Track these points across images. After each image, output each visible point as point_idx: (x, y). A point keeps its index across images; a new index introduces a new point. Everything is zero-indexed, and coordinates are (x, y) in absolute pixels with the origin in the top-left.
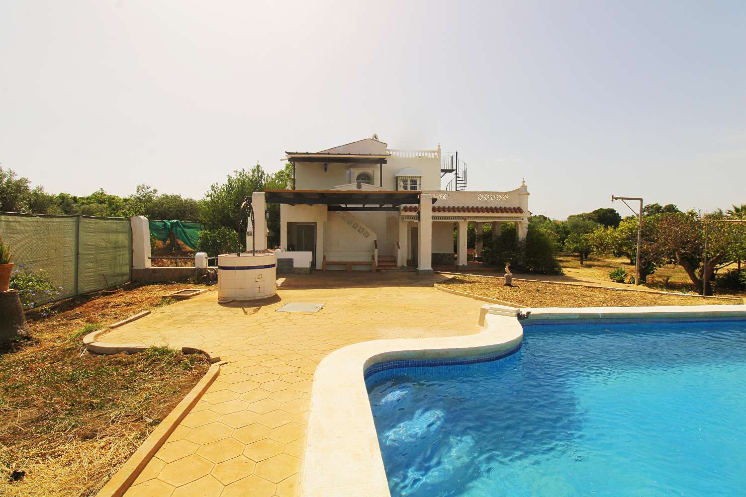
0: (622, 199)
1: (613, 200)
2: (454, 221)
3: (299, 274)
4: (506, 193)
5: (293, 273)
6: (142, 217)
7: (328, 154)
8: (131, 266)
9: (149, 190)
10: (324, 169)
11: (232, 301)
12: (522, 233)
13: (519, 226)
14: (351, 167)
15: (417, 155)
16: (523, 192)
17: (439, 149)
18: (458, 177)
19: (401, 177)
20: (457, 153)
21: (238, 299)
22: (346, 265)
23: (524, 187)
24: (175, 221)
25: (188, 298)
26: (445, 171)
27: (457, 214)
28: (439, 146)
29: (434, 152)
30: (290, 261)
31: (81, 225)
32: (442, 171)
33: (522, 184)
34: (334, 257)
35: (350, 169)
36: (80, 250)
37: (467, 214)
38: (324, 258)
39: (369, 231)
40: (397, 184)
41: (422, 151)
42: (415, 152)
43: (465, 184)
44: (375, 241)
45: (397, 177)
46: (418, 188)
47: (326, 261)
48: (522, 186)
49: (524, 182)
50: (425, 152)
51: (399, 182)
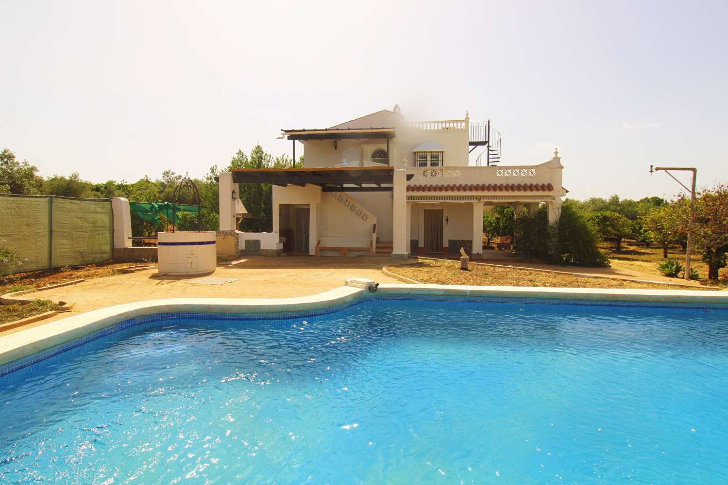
0: (666, 169)
1: (651, 171)
2: (465, 201)
3: (266, 256)
4: (532, 167)
5: (260, 255)
6: (123, 199)
7: (337, 130)
8: (113, 245)
9: (174, 176)
10: (334, 147)
11: (165, 275)
13: (550, 207)
14: (362, 143)
15: (444, 126)
16: (555, 165)
17: (467, 118)
18: (492, 151)
19: (420, 152)
20: (489, 121)
21: (171, 274)
22: (339, 250)
23: (557, 159)
24: (166, 203)
25: (132, 272)
26: (476, 144)
27: (468, 193)
28: (467, 114)
29: (461, 122)
30: (257, 243)
31: (54, 205)
32: (471, 144)
33: (554, 156)
34: (328, 243)
35: (362, 145)
36: (53, 228)
37: (480, 193)
38: (319, 243)
39: (368, 213)
40: (415, 162)
41: (446, 122)
42: (438, 123)
43: (499, 158)
44: (375, 225)
45: (415, 153)
46: (439, 165)
47: (320, 246)
48: (554, 158)
49: (557, 153)
50: (449, 122)
51: (418, 159)
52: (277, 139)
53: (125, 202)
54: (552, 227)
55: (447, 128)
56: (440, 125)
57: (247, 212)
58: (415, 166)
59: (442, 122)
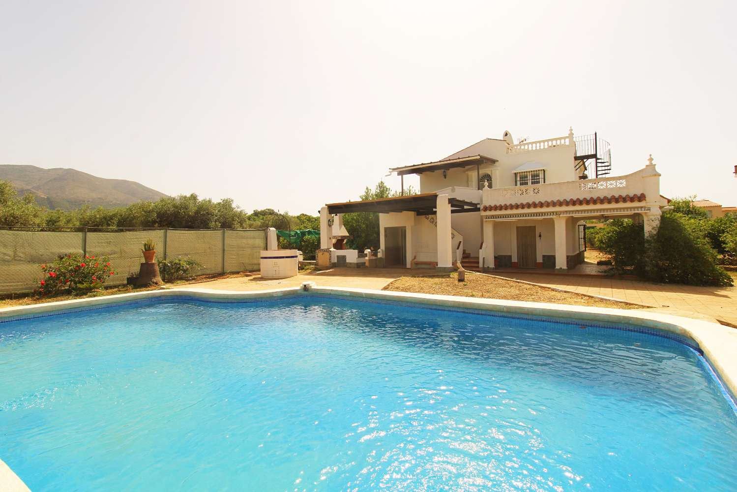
2: (543, 217)
3: (347, 267)
4: (620, 178)
5: (343, 266)
6: (273, 228)
7: (450, 160)
10: (444, 176)
12: (650, 227)
13: (646, 218)
14: (468, 170)
15: (550, 145)
16: (651, 173)
17: (571, 134)
18: (601, 163)
19: (520, 173)
20: (596, 134)
22: (429, 264)
23: (651, 167)
24: (308, 230)
27: (551, 209)
28: (571, 130)
29: (565, 138)
33: (648, 163)
34: (422, 258)
35: (466, 173)
38: (414, 258)
39: (455, 232)
40: (516, 182)
41: (552, 140)
42: (540, 143)
43: (610, 169)
44: (460, 242)
45: (515, 173)
46: (540, 182)
47: (415, 260)
48: (647, 166)
49: (651, 159)
50: (556, 139)
51: (518, 179)
52: (386, 176)
53: (273, 231)
54: (648, 241)
55: (554, 146)
56: (542, 144)
57: (348, 235)
58: (516, 185)
59: (548, 141)
